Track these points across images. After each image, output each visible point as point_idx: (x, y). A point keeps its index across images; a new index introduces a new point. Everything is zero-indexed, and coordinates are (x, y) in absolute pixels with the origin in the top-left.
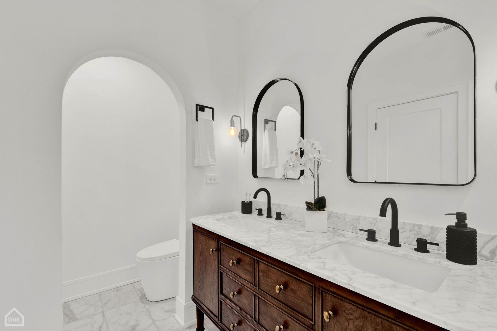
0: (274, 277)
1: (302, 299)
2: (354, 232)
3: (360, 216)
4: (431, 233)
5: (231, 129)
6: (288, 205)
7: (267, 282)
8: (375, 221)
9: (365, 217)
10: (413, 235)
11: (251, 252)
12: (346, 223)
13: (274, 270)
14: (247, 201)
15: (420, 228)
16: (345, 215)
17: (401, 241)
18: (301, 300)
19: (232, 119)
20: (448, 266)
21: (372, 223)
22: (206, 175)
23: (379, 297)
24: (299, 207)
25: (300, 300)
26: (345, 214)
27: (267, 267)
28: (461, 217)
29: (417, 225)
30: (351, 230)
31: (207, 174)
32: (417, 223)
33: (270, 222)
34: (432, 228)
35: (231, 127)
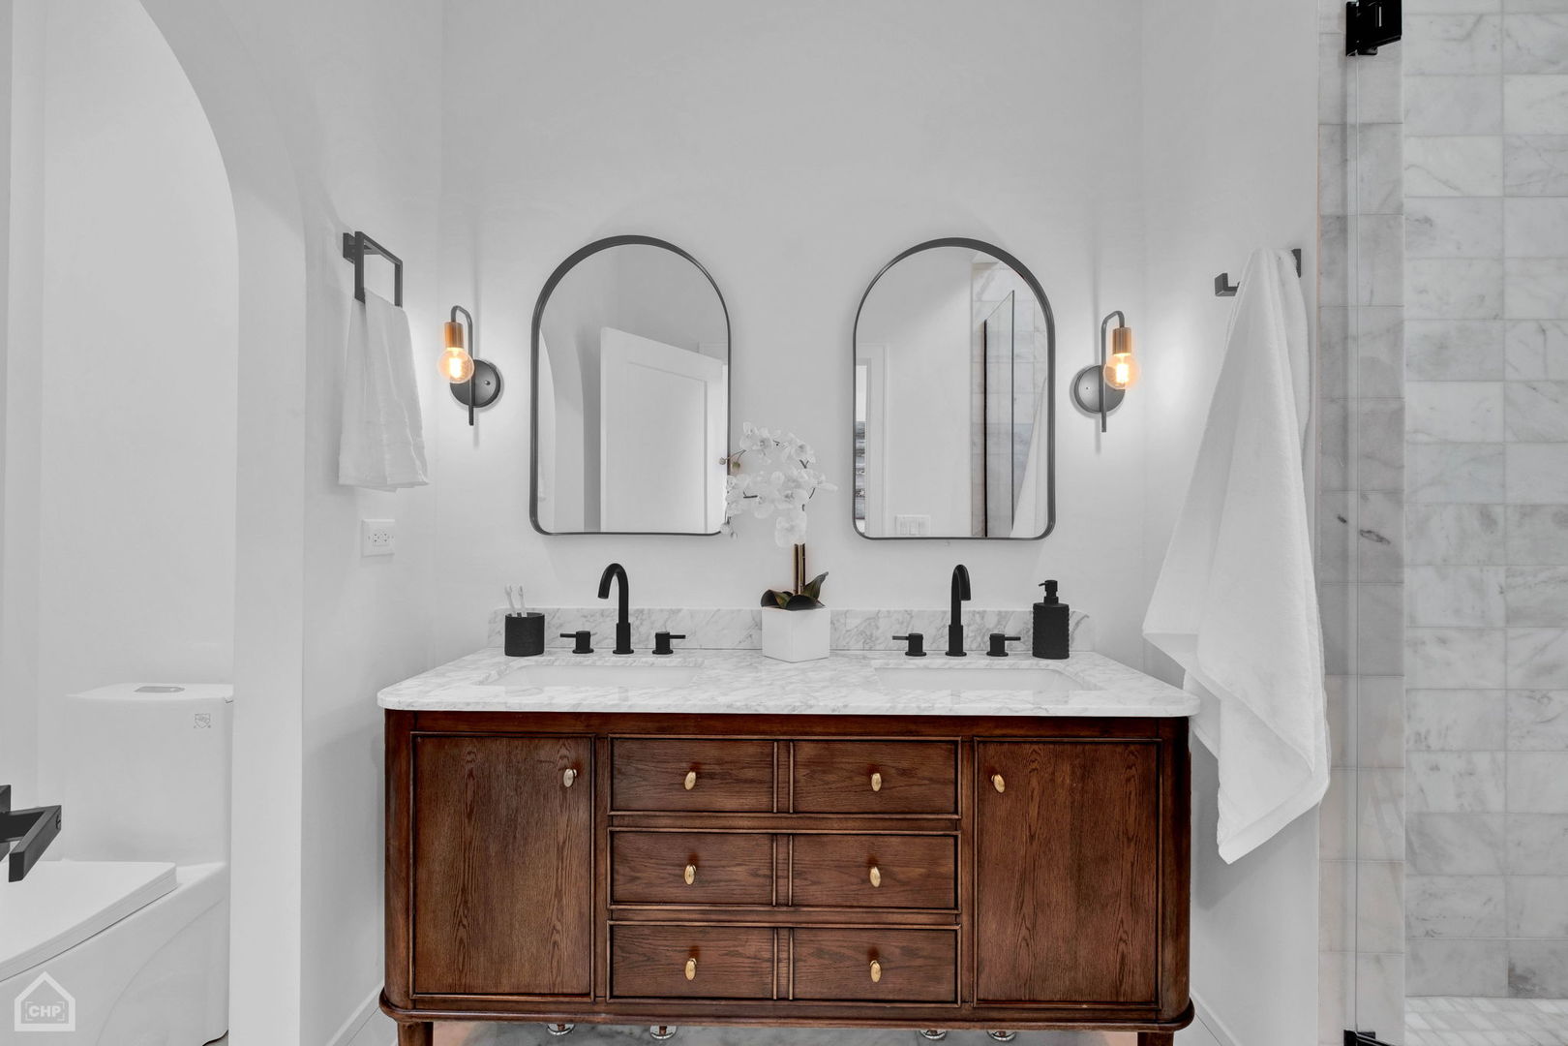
0: (849, 763)
1: (931, 779)
2: (867, 647)
3: (879, 611)
4: (999, 623)
5: (451, 354)
6: (679, 611)
7: (828, 784)
8: (909, 617)
9: (889, 612)
10: (972, 631)
11: (763, 727)
12: (847, 631)
13: (850, 747)
14: (519, 614)
15: (983, 618)
16: (846, 613)
17: (966, 647)
18: (927, 782)
19: (453, 320)
20: (1048, 665)
21: (902, 623)
22: (363, 521)
23: (1086, 710)
24: (719, 610)
25: (925, 785)
26: (847, 611)
27: (827, 749)
28: (1051, 586)
29: (978, 613)
30: (860, 645)
31: (366, 520)
32: (977, 610)
33: (653, 664)
34: (1000, 613)
35: (449, 349)
